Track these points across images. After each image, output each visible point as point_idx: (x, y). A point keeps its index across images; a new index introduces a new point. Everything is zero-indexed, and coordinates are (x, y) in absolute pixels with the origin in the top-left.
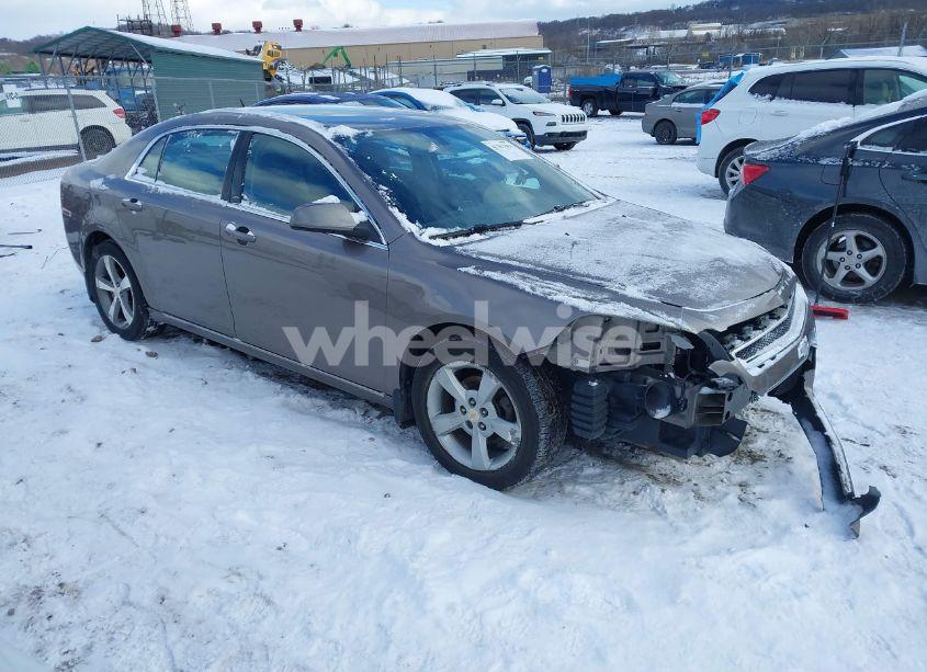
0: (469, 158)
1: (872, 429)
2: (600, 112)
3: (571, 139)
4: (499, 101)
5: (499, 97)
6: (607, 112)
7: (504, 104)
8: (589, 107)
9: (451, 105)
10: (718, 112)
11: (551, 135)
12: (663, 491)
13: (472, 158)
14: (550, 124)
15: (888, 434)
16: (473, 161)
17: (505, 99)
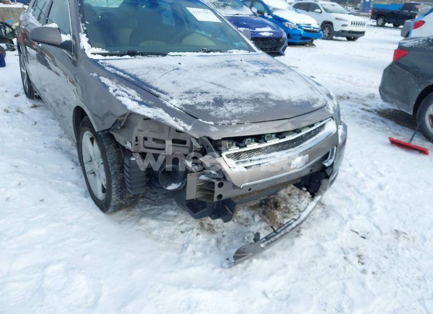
0: (261, 32)
1: (378, 227)
2: (387, 24)
3: (355, 35)
4: (319, 10)
5: (319, 8)
6: (391, 25)
7: (321, 12)
8: (381, 21)
9: (283, 8)
10: (423, 22)
11: (343, 31)
12: (198, 234)
13: (263, 32)
14: (343, 25)
15: (386, 234)
16: (263, 34)
17: (323, 10)
